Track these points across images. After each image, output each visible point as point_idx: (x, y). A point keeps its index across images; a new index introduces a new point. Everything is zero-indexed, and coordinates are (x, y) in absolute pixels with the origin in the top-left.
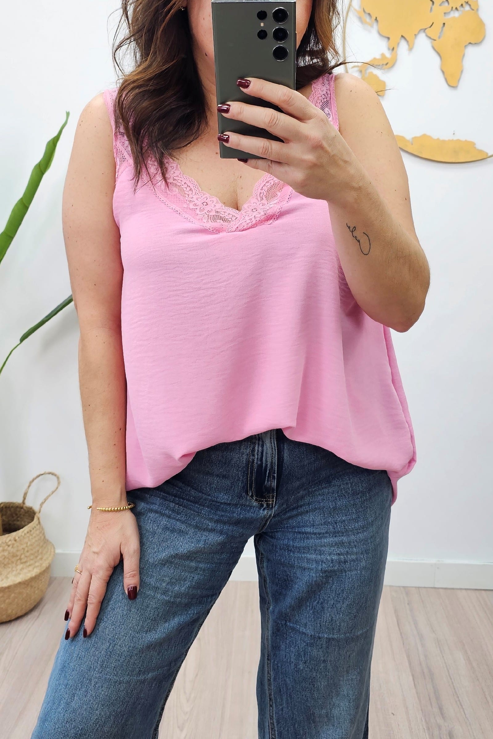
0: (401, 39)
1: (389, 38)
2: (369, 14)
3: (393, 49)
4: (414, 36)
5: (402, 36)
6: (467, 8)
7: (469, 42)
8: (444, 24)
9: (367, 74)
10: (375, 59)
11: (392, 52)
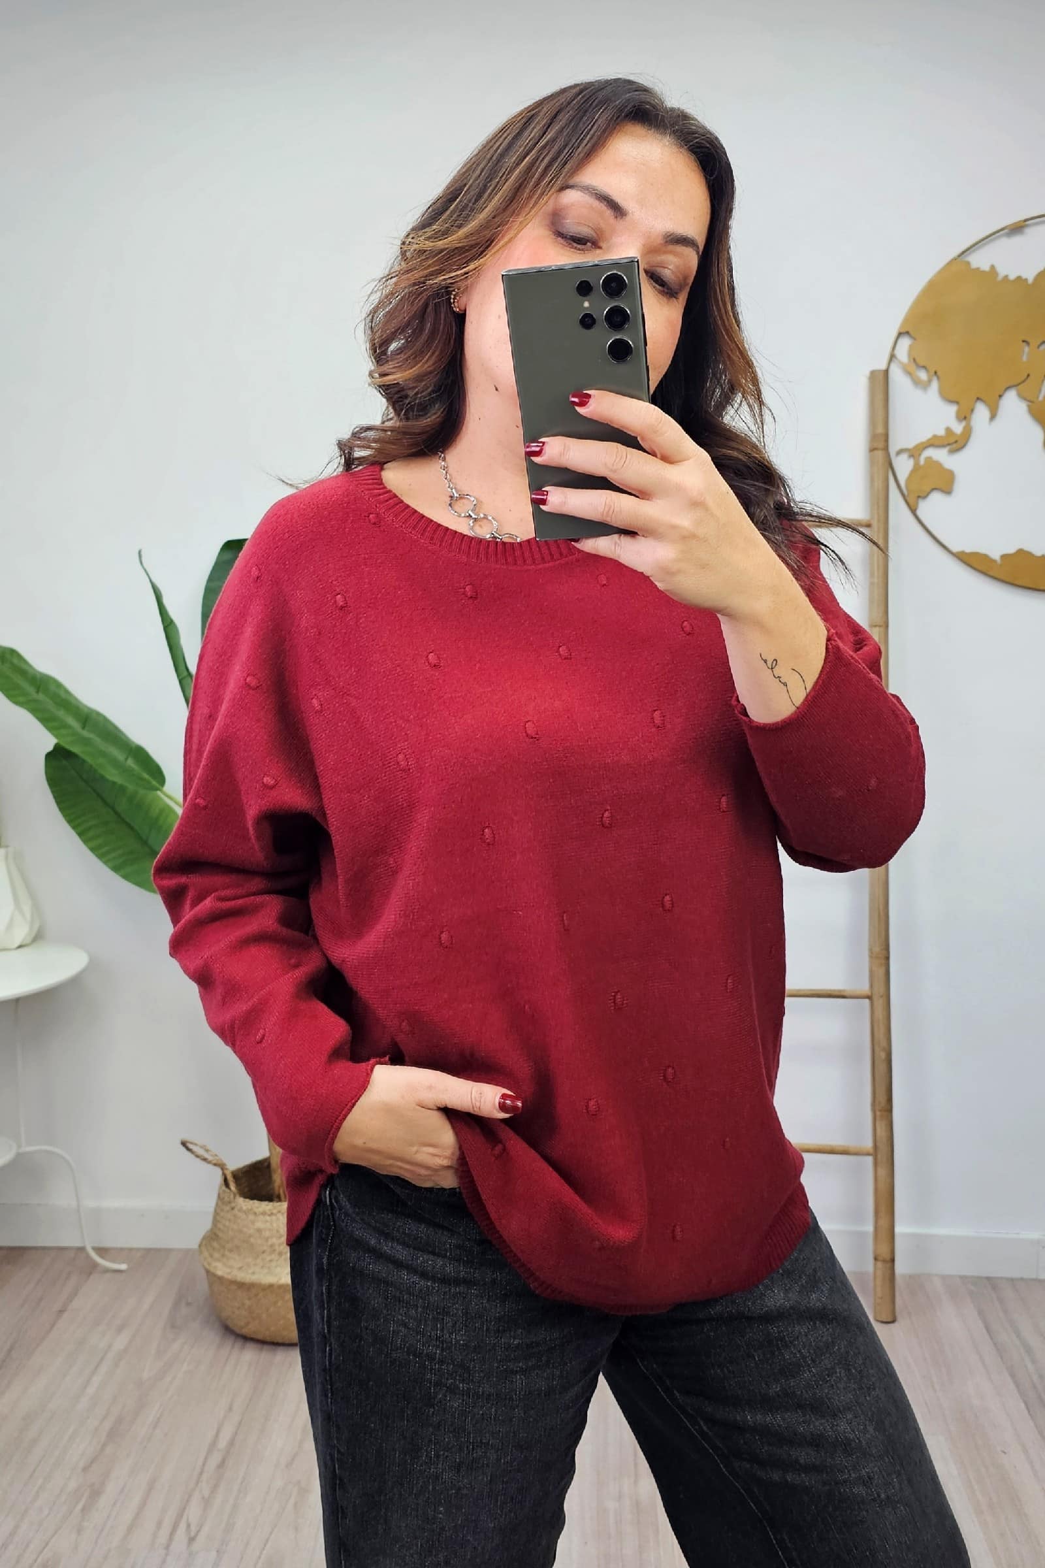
0: (976, 400)
1: (951, 402)
2: (924, 367)
3: (965, 417)
4: (998, 397)
5: (977, 397)
9: (922, 461)
10: (935, 437)
11: (964, 424)
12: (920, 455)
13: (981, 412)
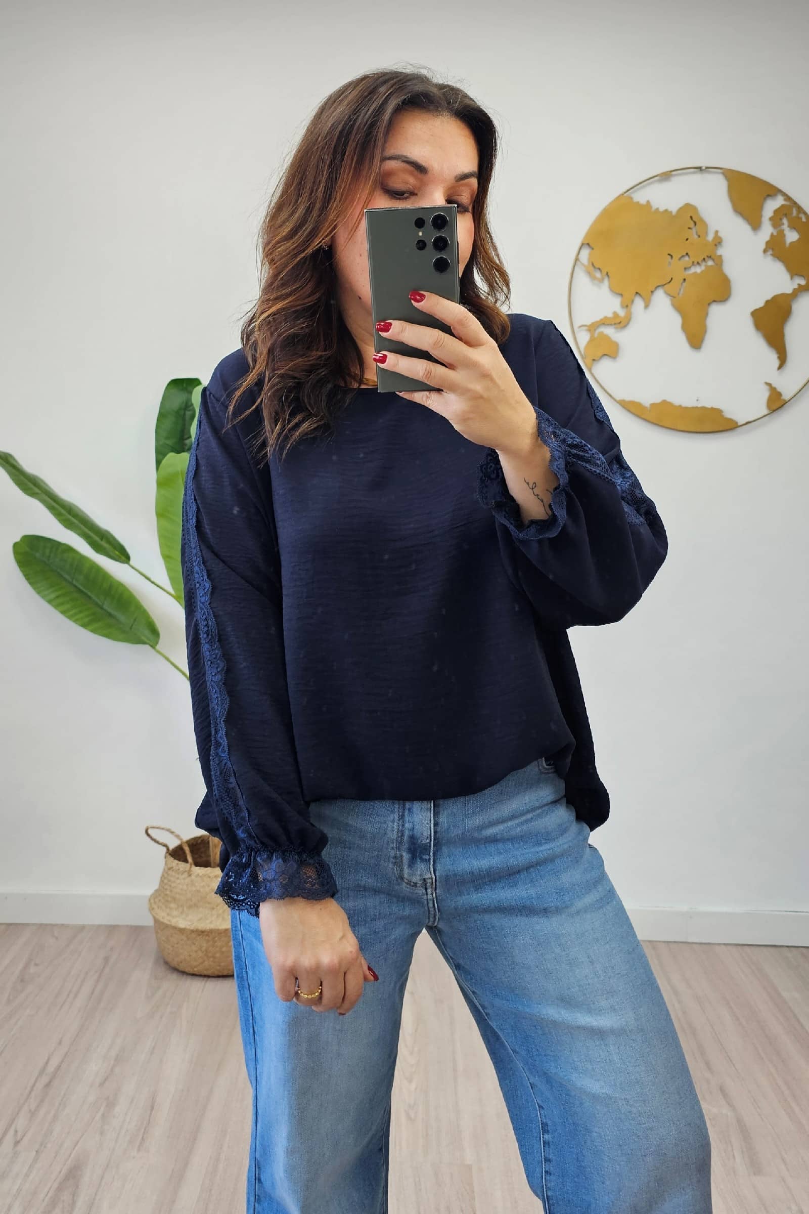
0: (636, 295)
1: (621, 295)
2: (599, 269)
3: (627, 306)
4: (650, 293)
5: (637, 293)
6: (710, 263)
7: (712, 300)
8: (685, 280)
9: (596, 335)
10: (606, 318)
11: (625, 310)
12: (595, 330)
13: (639, 303)
